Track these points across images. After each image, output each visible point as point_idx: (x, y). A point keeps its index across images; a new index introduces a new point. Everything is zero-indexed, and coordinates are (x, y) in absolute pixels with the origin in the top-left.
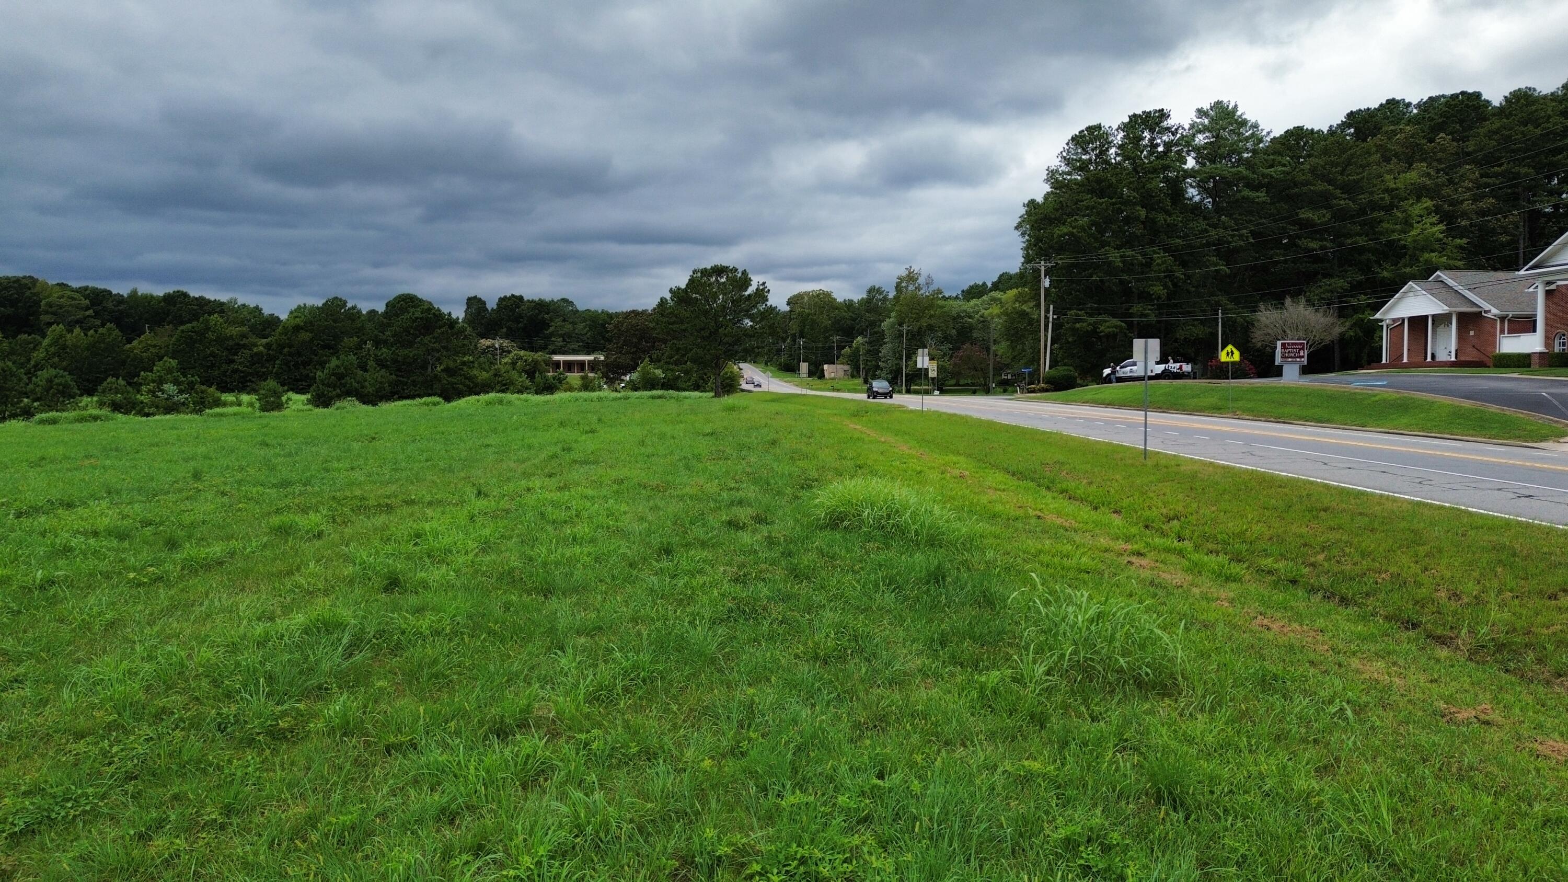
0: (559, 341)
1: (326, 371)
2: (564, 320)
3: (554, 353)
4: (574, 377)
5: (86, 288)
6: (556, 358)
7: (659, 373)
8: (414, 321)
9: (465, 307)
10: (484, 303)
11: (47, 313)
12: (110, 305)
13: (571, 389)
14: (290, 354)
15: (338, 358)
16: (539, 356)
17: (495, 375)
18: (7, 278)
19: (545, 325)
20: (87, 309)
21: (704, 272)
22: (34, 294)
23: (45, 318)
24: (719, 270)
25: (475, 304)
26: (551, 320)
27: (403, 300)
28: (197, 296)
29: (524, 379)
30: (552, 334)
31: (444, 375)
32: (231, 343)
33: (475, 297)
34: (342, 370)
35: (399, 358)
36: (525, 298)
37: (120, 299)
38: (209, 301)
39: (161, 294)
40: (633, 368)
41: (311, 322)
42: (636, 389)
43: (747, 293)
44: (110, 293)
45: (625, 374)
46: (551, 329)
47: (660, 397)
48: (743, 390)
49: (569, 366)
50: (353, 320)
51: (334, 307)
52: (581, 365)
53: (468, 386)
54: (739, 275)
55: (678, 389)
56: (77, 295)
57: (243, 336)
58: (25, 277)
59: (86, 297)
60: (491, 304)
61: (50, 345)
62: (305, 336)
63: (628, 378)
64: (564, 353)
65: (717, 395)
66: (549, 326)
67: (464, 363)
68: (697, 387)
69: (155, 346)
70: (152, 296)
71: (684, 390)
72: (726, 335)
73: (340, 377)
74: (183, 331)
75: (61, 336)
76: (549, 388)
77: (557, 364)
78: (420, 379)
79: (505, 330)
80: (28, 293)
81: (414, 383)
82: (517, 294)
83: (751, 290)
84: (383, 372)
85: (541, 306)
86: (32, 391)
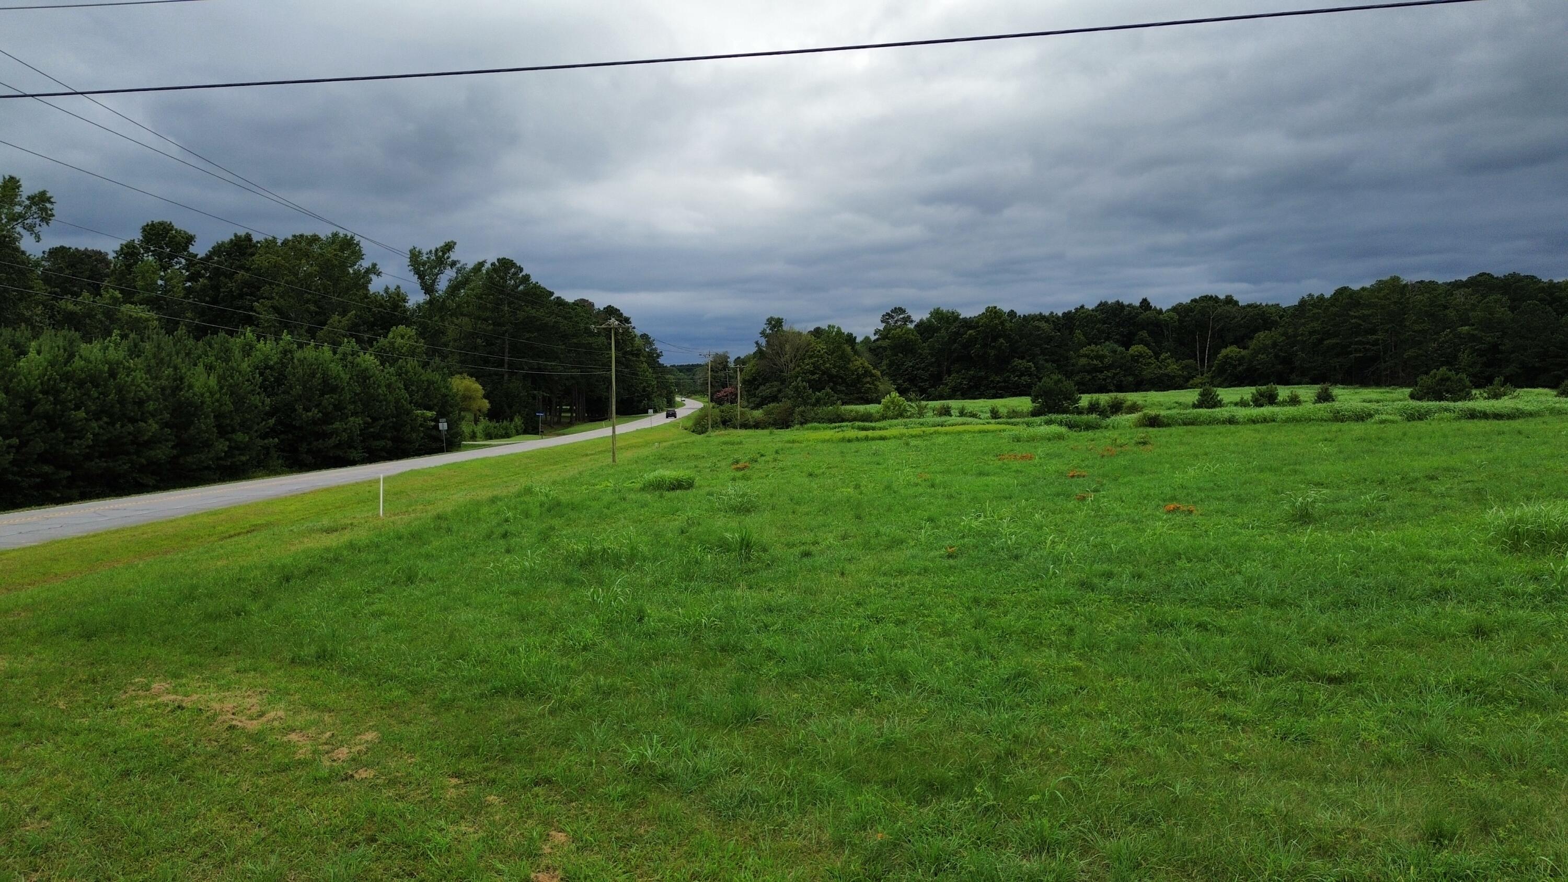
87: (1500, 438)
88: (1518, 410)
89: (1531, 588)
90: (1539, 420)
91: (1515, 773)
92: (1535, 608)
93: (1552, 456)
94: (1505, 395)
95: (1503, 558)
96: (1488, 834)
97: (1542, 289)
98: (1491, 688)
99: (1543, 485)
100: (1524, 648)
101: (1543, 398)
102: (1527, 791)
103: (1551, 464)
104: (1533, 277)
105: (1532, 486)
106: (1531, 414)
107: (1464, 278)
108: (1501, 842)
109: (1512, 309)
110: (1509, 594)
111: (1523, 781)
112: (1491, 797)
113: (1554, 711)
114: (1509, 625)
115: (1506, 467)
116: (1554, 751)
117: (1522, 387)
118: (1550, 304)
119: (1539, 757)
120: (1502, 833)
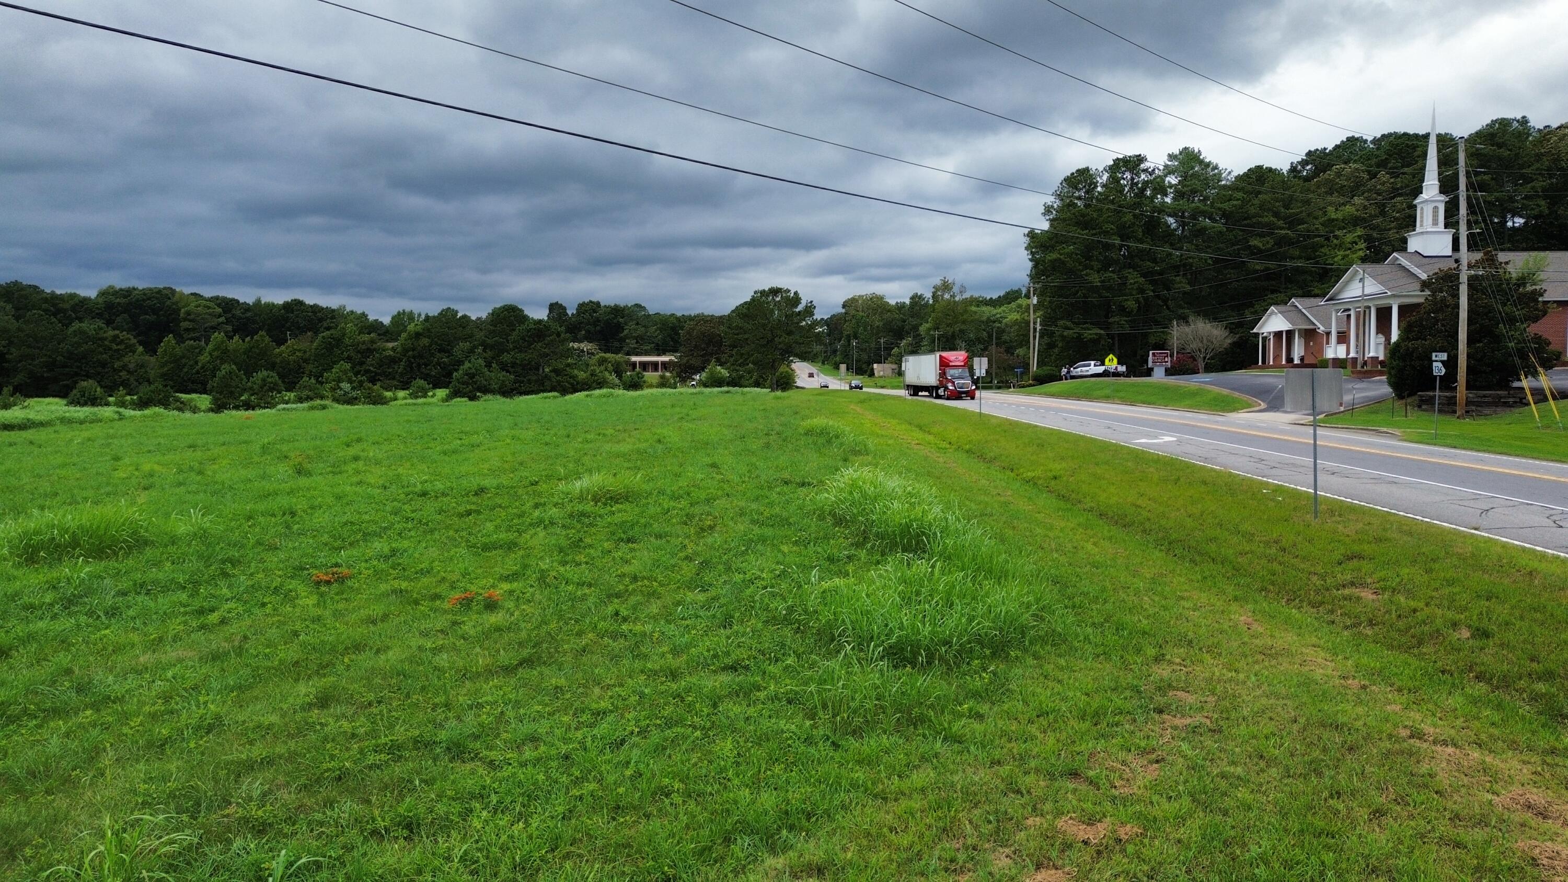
0: (632, 344)
1: (461, 372)
2: (637, 324)
3: (628, 354)
4: (651, 376)
5: (217, 298)
6: (634, 359)
7: (724, 373)
8: (528, 331)
9: (547, 312)
10: (565, 309)
11: (185, 320)
12: (238, 312)
13: (651, 386)
14: (414, 357)
15: (470, 362)
16: (619, 357)
17: (592, 375)
18: (150, 289)
19: (619, 328)
20: (220, 316)
21: (763, 292)
22: (173, 304)
23: (185, 325)
24: (775, 291)
25: (556, 308)
26: (626, 324)
27: (507, 310)
28: (312, 304)
29: (613, 378)
30: (626, 337)
31: (553, 374)
32: (364, 347)
33: (557, 303)
34: (473, 371)
35: (518, 361)
36: (602, 304)
37: (246, 308)
38: (323, 309)
39: (281, 302)
40: (703, 369)
41: (429, 330)
42: (705, 386)
43: (797, 310)
44: (238, 301)
45: (695, 374)
46: (626, 332)
47: (728, 392)
48: (798, 387)
49: (644, 366)
50: (464, 328)
51: (448, 316)
52: (655, 366)
53: (572, 384)
54: (792, 295)
55: (741, 386)
56: (211, 304)
57: (372, 342)
58: (165, 288)
59: (219, 305)
60: (570, 311)
61: (214, 351)
62: (425, 341)
63: (698, 377)
64: (637, 354)
65: (773, 390)
66: (623, 330)
67: (568, 365)
68: (757, 384)
69: (299, 351)
70: (273, 304)
71: (746, 387)
72: (780, 343)
73: (472, 376)
74: (323, 337)
75: (223, 342)
76: (635, 385)
77: (634, 365)
78: (534, 378)
79: (583, 332)
80: (168, 303)
81: (529, 382)
82: (594, 300)
83: (800, 308)
84: (504, 373)
85: (617, 311)
86: (251, 388)
87: (11, 449)
88: (28, 420)
89: (48, 598)
90: (50, 430)
91: (41, 787)
92: (54, 617)
93: (64, 465)
94: (15, 405)
95: (19, 573)
96: (15, 858)
97: (46, 300)
98: (12, 707)
99: (56, 494)
100: (45, 660)
101: (53, 408)
102: (54, 800)
103: (62, 472)
104: (36, 287)
105: (46, 495)
106: (42, 424)
108: (28, 862)
109: (17, 318)
110: (31, 607)
111: (48, 792)
112: (15, 820)
113: (76, 714)
114: (31, 637)
115: (19, 479)
116: (77, 753)
117: (32, 397)
118: (55, 315)
119: (63, 763)
120: (28, 852)
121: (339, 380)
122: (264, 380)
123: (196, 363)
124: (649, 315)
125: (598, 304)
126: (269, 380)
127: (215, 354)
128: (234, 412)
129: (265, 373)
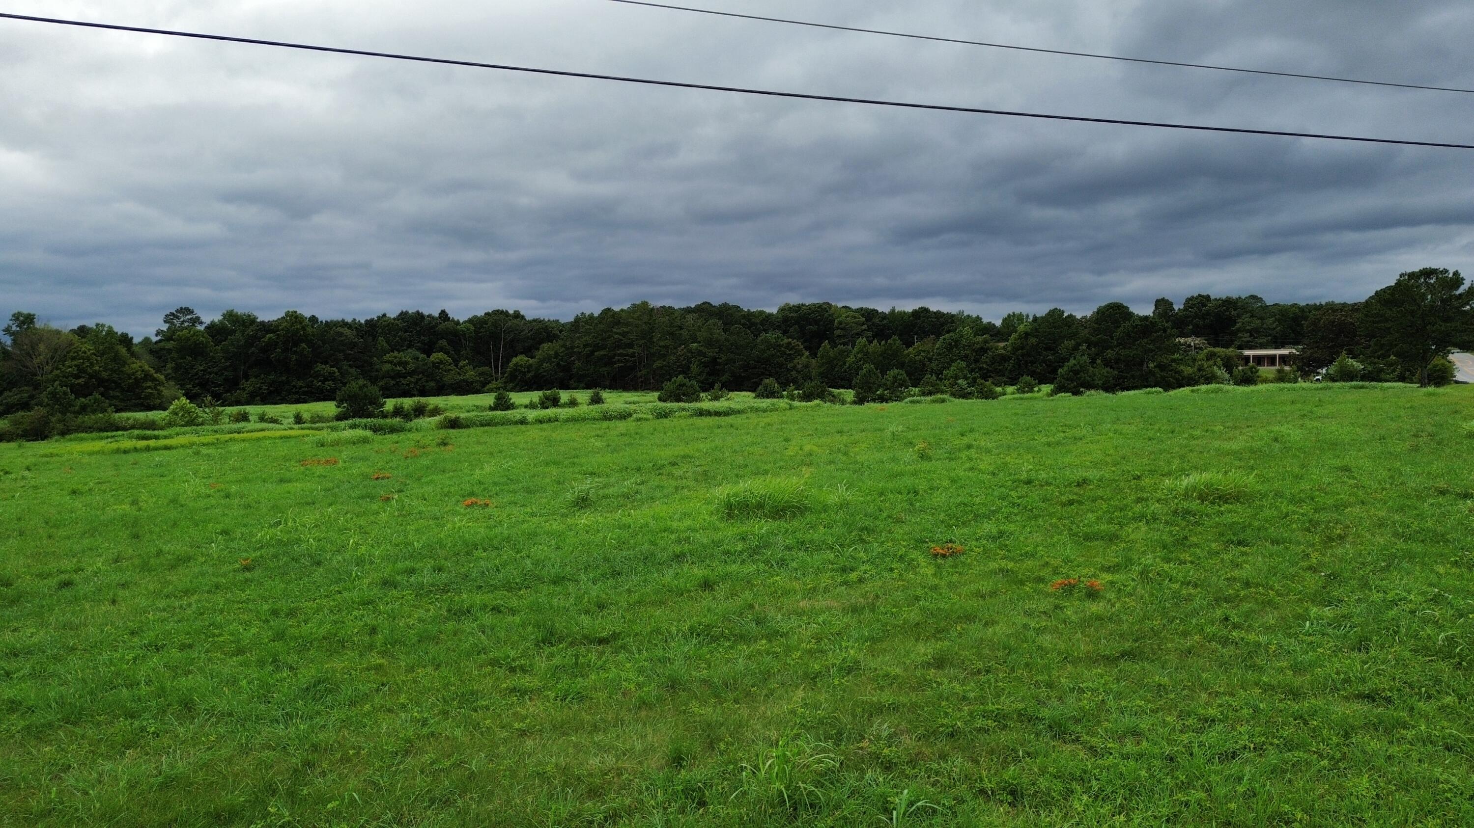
0: (1246, 337)
1: (1066, 368)
2: (1252, 316)
3: (1241, 347)
4: (1266, 370)
5: (861, 309)
6: (1247, 352)
7: (1357, 365)
8: (1134, 328)
9: (1153, 308)
10: (1171, 304)
11: (838, 328)
12: (876, 320)
13: (1265, 381)
14: (1023, 355)
15: (1075, 358)
16: (1231, 351)
17: (1199, 370)
18: (814, 305)
19: (1231, 321)
20: (863, 324)
21: (1412, 275)
22: (830, 315)
23: (838, 332)
24: (1428, 273)
25: (1162, 304)
26: (1238, 316)
27: (1112, 308)
28: (935, 310)
29: (1221, 372)
30: (1239, 330)
31: (1157, 370)
32: (978, 346)
33: (1162, 301)
34: (1078, 367)
35: (1122, 358)
36: (1212, 297)
37: (883, 316)
38: (944, 314)
39: (910, 311)
40: (1331, 362)
41: (1036, 330)
42: (1333, 380)
43: (1458, 292)
44: (877, 311)
45: (1321, 367)
46: (1238, 325)
47: (1362, 387)
48: (1457, 382)
49: (1259, 360)
50: (1069, 327)
51: (1055, 315)
52: (1272, 360)
53: (1177, 379)
54: (1451, 275)
55: (1380, 381)
56: (857, 315)
57: (986, 342)
58: (824, 303)
59: (863, 315)
60: (1178, 306)
61: (858, 353)
62: (1033, 340)
63: (1324, 371)
64: (1251, 348)
65: (1423, 385)
66: (1235, 323)
67: (1174, 360)
68: (1402, 379)
69: (924, 351)
70: (904, 312)
71: (1387, 381)
72: (1433, 332)
73: (1076, 373)
74: (944, 339)
75: (865, 346)
76: (1247, 380)
77: (1247, 358)
78: (1138, 373)
79: (1191, 327)
80: (826, 315)
81: (1133, 377)
82: (1204, 293)
83: (1461, 290)
84: (1108, 369)
85: (1229, 303)
86: (885, 384)
87: (719, 430)
88: (730, 408)
89: (740, 546)
90: (744, 416)
91: (731, 696)
92: (743, 562)
93: (753, 444)
94: (722, 397)
95: (721, 525)
96: (713, 749)
97: (744, 317)
98: (714, 629)
99: (746, 466)
100: (736, 595)
101: (745, 399)
102: (739, 709)
103: (751, 450)
104: (738, 307)
105: (740, 467)
106: (739, 412)
107: (693, 306)
108: (722, 754)
109: (725, 331)
110: (728, 553)
111: (736, 701)
112: (715, 719)
113: (756, 641)
114: (726, 577)
115: (723, 453)
116: (755, 673)
117: (733, 391)
118: (749, 328)
119: (746, 681)
120: (722, 746)
121: (956, 378)
122: (894, 377)
123: (845, 363)
124: (1267, 306)
125: (1208, 298)
126: (899, 377)
127: (859, 356)
128: (872, 404)
129: (896, 371)
